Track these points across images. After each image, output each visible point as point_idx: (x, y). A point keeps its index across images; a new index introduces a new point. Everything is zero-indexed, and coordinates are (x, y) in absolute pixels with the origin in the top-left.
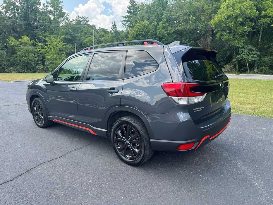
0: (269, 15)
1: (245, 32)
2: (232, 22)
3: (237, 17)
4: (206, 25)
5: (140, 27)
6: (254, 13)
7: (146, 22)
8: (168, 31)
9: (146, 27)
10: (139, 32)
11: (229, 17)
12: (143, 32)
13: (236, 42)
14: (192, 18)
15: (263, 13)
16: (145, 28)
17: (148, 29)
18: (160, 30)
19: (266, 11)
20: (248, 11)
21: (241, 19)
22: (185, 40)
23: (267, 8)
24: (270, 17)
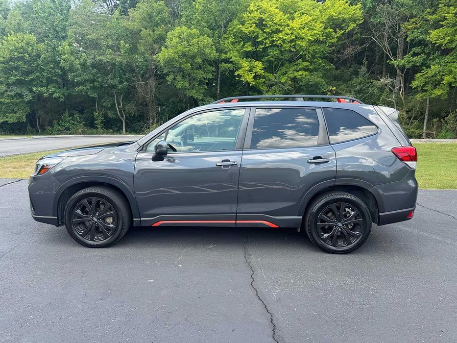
0: (231, 60)
1: (205, 79)
2: (188, 62)
3: (193, 57)
4: (146, 61)
5: (17, 45)
6: (214, 55)
7: (33, 38)
8: (82, 61)
9: (31, 46)
10: (16, 54)
11: (184, 55)
12: (26, 54)
13: (194, 91)
14: (124, 46)
15: (223, 56)
16: (31, 48)
17: (38, 50)
18: (67, 56)
19: (226, 53)
20: (207, 51)
21: (199, 60)
22: (112, 79)
23: (226, 50)
24: (232, 62)
